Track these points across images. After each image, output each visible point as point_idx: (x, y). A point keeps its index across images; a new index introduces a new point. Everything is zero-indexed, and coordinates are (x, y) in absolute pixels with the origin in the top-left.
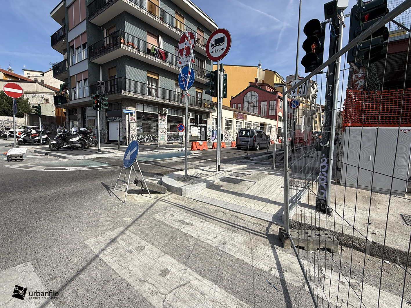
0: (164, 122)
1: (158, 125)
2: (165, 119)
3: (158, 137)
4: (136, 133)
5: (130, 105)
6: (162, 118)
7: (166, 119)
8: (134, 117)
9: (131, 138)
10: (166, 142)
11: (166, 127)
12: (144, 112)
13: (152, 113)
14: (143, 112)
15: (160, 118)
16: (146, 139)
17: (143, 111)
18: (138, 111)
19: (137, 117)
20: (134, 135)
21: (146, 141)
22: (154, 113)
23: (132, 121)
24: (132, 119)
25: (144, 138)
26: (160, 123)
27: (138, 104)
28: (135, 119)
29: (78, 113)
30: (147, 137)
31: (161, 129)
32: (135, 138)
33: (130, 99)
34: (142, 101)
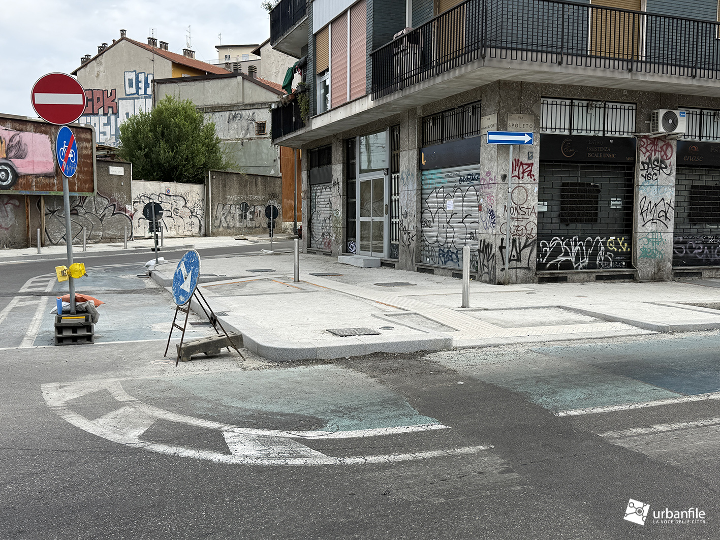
0: (663, 175)
1: (632, 191)
2: (667, 162)
3: (630, 245)
4: (535, 231)
5: (516, 110)
6: (653, 158)
7: (673, 160)
8: (530, 162)
9: (514, 253)
10: (670, 265)
11: (670, 195)
12: (575, 133)
13: (609, 134)
14: (570, 136)
15: (643, 158)
16: (577, 255)
17: (566, 132)
18: (549, 132)
19: (540, 161)
20: (524, 238)
21: (577, 260)
22: (617, 135)
23: (519, 178)
24: (521, 170)
25: (566, 250)
26: (641, 180)
27: (550, 101)
28: (531, 170)
29: (333, 161)
30: (580, 245)
31: (646, 208)
32: (529, 249)
33: (517, 82)
34: (565, 85)
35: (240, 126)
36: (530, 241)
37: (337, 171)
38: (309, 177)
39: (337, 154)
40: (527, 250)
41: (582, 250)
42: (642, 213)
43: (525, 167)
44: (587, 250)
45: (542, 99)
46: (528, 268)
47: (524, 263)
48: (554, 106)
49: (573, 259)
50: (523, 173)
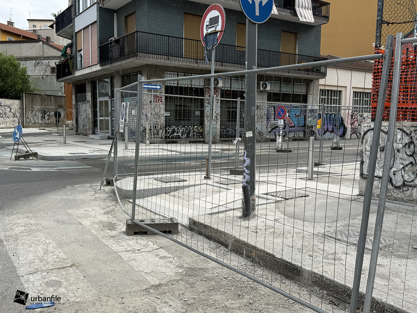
1: (203, 109)
3: (203, 130)
4: (164, 123)
5: (155, 76)
7: (219, 97)
8: (161, 96)
9: (156, 132)
10: (219, 137)
11: (218, 110)
13: (193, 86)
14: (178, 87)
16: (182, 133)
17: (176, 85)
18: (169, 85)
19: (165, 96)
21: (182, 135)
22: (197, 87)
23: (157, 102)
24: (158, 99)
25: (177, 131)
26: (206, 104)
27: (169, 72)
28: (162, 100)
29: (87, 91)
30: (183, 129)
31: (208, 115)
32: (162, 130)
33: (154, 65)
34: (174, 67)
35: (41, 68)
36: (162, 127)
37: (89, 96)
38: (76, 98)
39: (88, 88)
40: (161, 131)
41: (184, 131)
42: (207, 117)
43: (159, 98)
44: (186, 131)
45: (165, 72)
46: (162, 138)
47: (160, 136)
48: (171, 75)
49: (180, 135)
50: (158, 100)
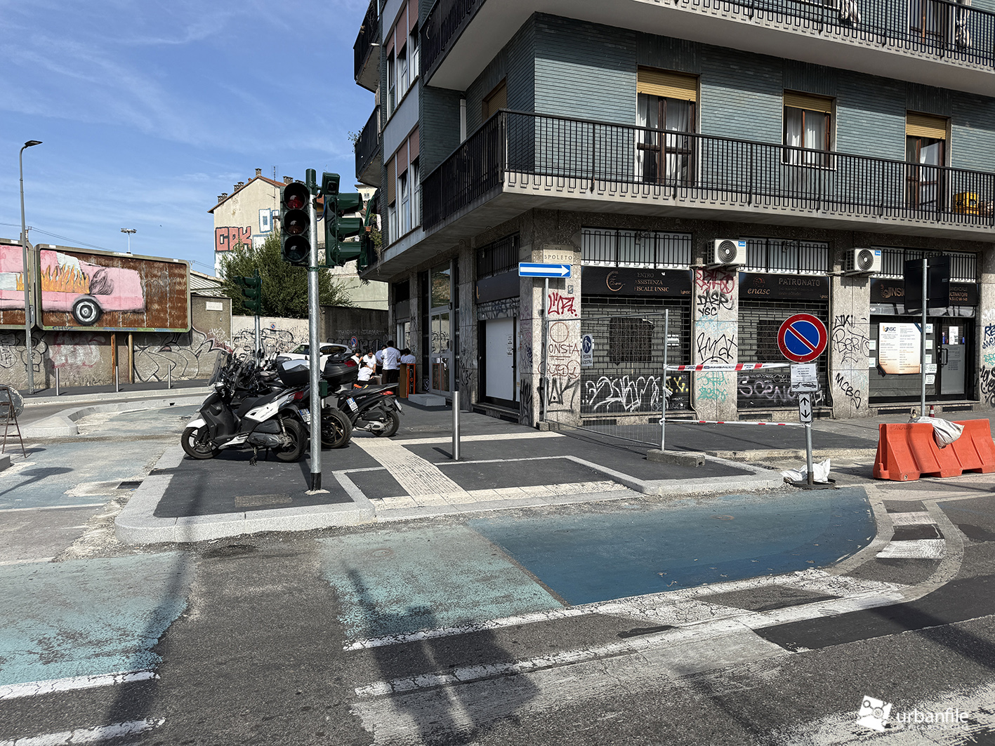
2: (728, 296)
4: (578, 370)
5: (554, 241)
6: (711, 291)
7: (735, 293)
8: (570, 296)
9: (555, 394)
10: (734, 407)
11: (732, 330)
12: (622, 265)
13: (661, 266)
14: (617, 269)
15: (699, 291)
16: (629, 396)
17: (612, 265)
18: (592, 264)
19: (583, 295)
20: (566, 378)
21: (628, 402)
22: (671, 267)
23: (558, 314)
24: (561, 305)
25: (615, 390)
26: (698, 315)
27: (593, 231)
28: (572, 305)
29: (411, 295)
30: (632, 385)
31: (704, 345)
33: (553, 211)
36: (573, 381)
38: (394, 311)
40: (570, 392)
41: (634, 390)
42: (700, 351)
43: (565, 301)
44: (639, 391)
45: (583, 230)
46: (571, 411)
47: (566, 406)
48: (598, 237)
49: (624, 401)
50: (563, 308)
